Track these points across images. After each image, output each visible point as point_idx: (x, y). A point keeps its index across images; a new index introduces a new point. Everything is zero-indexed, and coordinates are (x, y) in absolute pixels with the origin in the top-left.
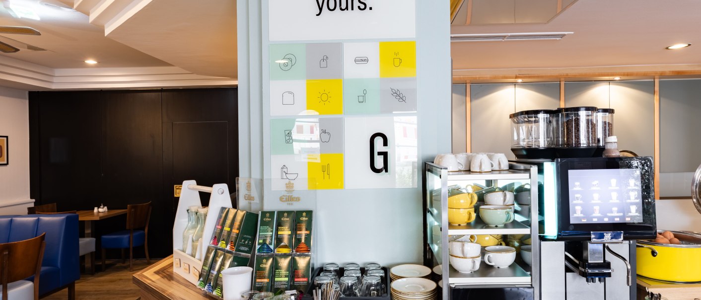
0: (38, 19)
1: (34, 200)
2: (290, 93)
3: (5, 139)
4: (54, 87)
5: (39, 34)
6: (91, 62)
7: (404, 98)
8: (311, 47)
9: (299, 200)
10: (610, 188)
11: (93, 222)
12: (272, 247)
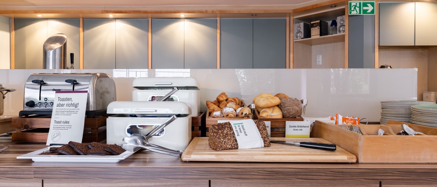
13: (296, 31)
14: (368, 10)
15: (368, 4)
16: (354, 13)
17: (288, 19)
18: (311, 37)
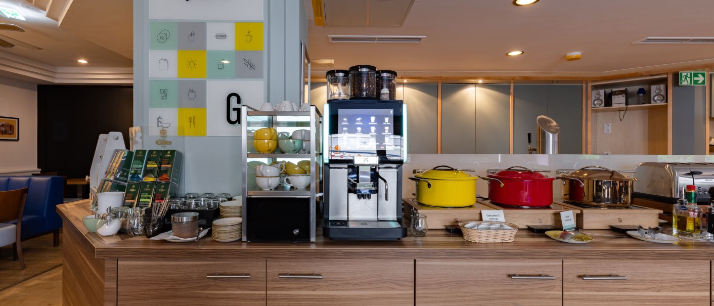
0: (24, 19)
1: (40, 170)
2: (165, 60)
3: (17, 120)
4: (56, 81)
5: (23, 31)
6: (83, 61)
7: (254, 67)
8: (183, 25)
9: (171, 144)
10: (370, 123)
11: (83, 185)
12: (141, 176)
13: (594, 98)
14: (698, 81)
15: (699, 75)
16: (685, 83)
17: (584, 85)
18: (612, 106)
